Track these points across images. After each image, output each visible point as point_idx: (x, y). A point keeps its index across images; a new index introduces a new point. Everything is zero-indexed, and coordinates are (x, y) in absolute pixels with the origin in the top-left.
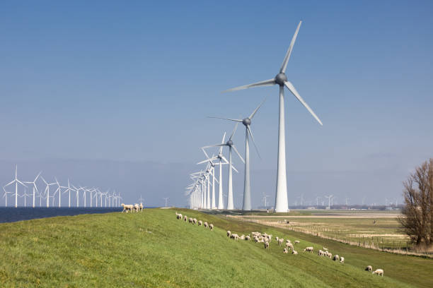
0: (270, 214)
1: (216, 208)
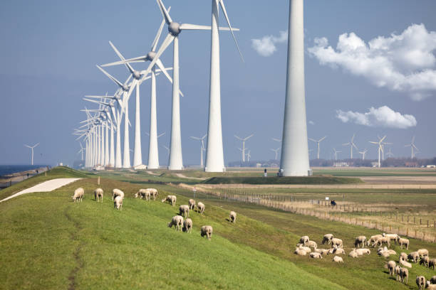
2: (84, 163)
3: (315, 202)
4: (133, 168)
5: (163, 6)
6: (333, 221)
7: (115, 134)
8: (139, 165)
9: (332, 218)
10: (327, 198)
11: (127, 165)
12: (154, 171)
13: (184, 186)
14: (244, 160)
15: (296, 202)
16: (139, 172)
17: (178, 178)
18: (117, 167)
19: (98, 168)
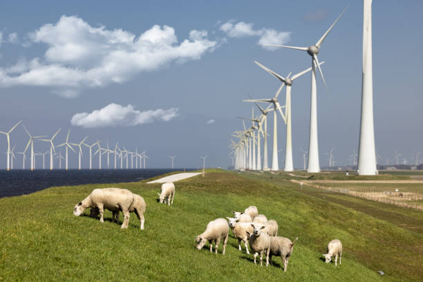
0: (350, 178)
1: (269, 169)
2: (234, 167)
3: (388, 193)
4: (262, 170)
5: (279, 76)
6: (411, 208)
8: (266, 168)
9: (409, 206)
10: (397, 190)
11: (259, 168)
12: (275, 172)
13: (294, 181)
15: (373, 193)
16: (266, 172)
17: (290, 176)
19: (242, 170)
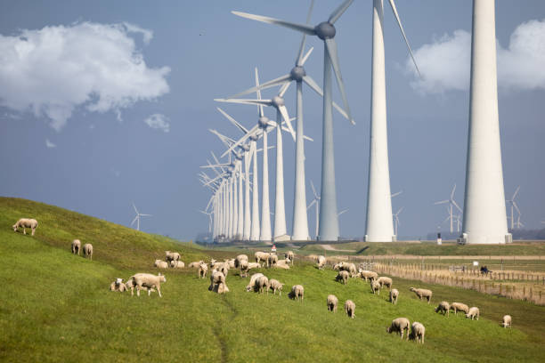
7: (251, 194)
8: (281, 235)
10: (475, 263)
14: (452, 230)
17: (322, 250)
18: (253, 239)
